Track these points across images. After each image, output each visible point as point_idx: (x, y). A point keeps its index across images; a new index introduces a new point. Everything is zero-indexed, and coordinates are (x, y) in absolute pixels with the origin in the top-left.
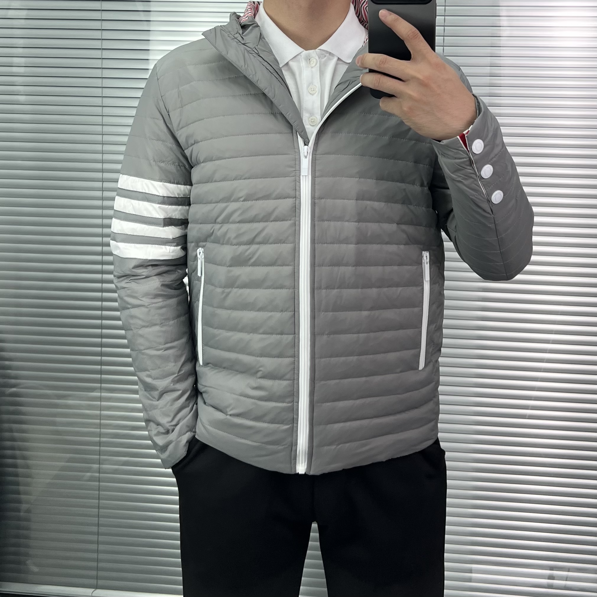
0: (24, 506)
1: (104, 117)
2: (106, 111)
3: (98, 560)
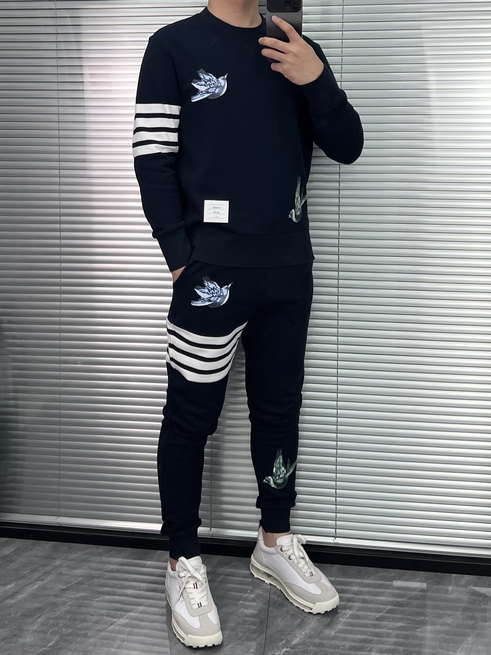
3: (59, 492)
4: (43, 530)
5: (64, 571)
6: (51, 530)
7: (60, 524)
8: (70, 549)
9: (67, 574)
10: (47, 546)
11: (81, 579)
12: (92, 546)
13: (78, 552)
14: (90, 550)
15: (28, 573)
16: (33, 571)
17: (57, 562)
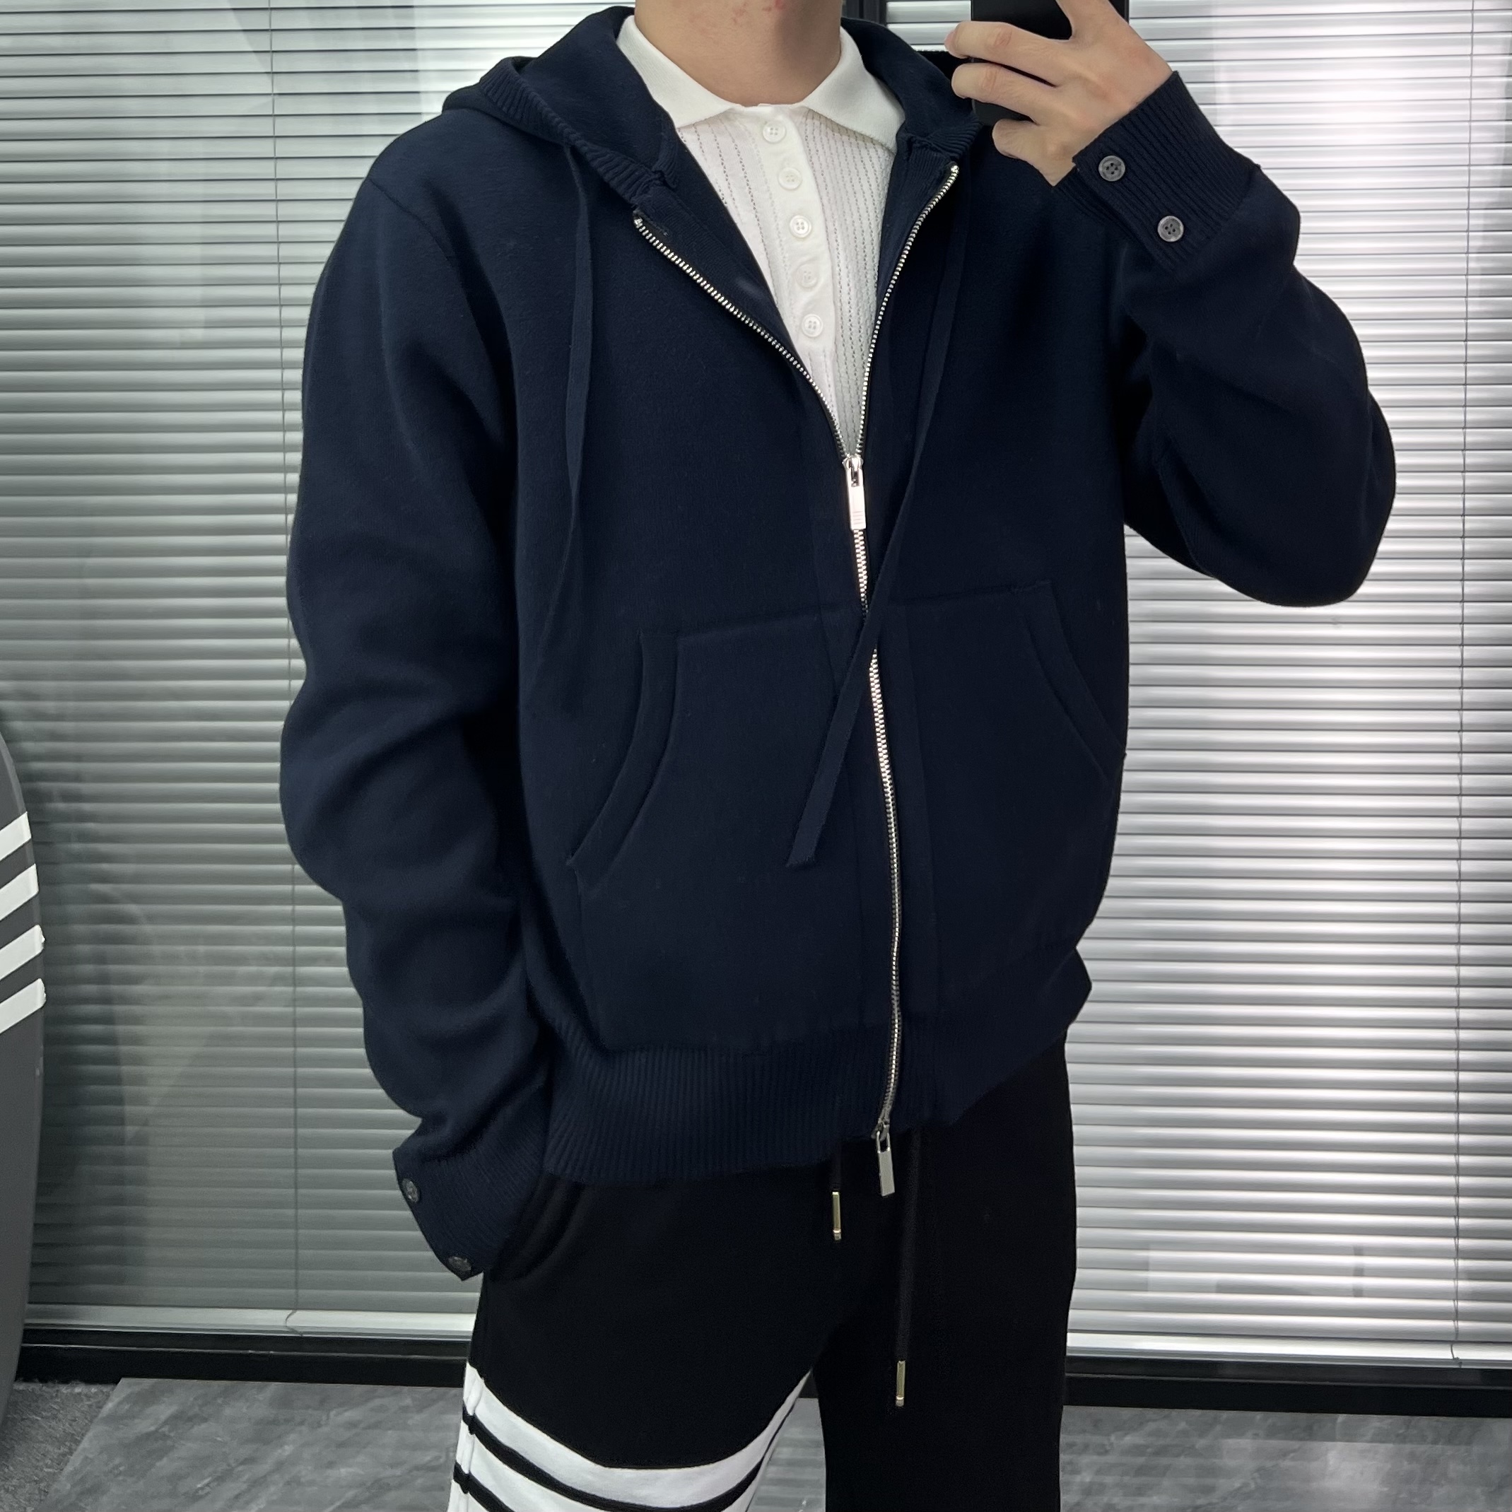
0: (130, 1130)
1: (282, 246)
2: (286, 231)
3: (296, 1245)
4: (250, 1351)
5: (305, 1471)
6: (272, 1352)
7: (296, 1332)
8: (323, 1403)
9: (311, 1483)
10: (260, 1397)
11: (350, 1494)
12: (381, 1389)
13: (346, 1411)
14: (377, 1402)
15: (208, 1485)
16: (220, 1479)
17: (286, 1447)
